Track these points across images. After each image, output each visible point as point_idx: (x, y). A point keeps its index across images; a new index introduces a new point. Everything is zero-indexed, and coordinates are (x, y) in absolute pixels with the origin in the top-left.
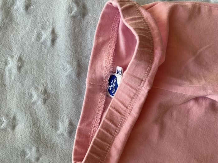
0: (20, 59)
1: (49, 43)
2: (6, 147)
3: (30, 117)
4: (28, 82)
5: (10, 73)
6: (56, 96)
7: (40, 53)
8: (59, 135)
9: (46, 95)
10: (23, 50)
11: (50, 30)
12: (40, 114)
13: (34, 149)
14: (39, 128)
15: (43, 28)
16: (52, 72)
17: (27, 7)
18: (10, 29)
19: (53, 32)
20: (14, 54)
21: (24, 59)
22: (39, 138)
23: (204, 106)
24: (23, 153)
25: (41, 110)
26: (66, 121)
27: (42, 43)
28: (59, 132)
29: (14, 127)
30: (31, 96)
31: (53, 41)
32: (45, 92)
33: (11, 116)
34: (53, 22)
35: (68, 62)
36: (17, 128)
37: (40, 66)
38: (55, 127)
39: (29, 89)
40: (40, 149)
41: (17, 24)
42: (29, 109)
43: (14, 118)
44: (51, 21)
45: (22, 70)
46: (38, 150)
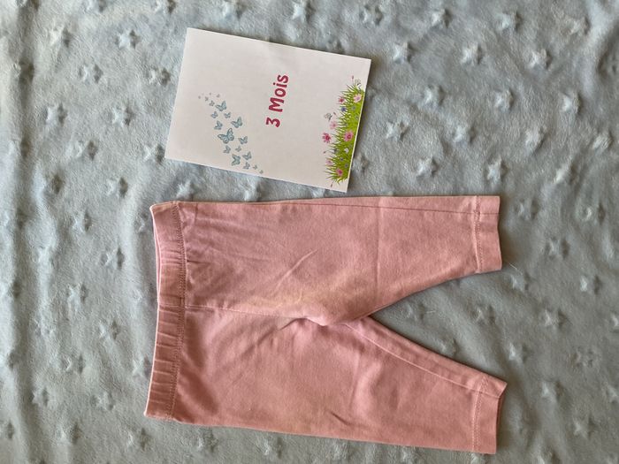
0: (83, 288)
1: (115, 265)
2: (73, 394)
3: (98, 356)
4: (93, 315)
5: (73, 306)
6: (128, 329)
7: (105, 279)
8: (135, 377)
9: (116, 329)
10: (86, 276)
11: (115, 250)
12: (110, 351)
13: (105, 394)
14: (109, 368)
15: (108, 249)
16: (121, 300)
17: (87, 227)
18: (69, 253)
19: (119, 253)
20: (76, 282)
21: (87, 287)
22: (111, 381)
23: (311, 330)
24: (94, 400)
25: (111, 346)
26: (141, 359)
27: (108, 267)
28: (134, 372)
29: (81, 370)
30: (98, 331)
31: (120, 263)
32: (115, 325)
33: (78, 356)
34: (119, 241)
35: (138, 287)
36: (85, 370)
37: (106, 294)
38: (129, 367)
39: (95, 322)
40: (113, 394)
41: (77, 247)
42: (97, 346)
43: (81, 358)
44: (116, 240)
45: (87, 301)
46: (110, 396)
